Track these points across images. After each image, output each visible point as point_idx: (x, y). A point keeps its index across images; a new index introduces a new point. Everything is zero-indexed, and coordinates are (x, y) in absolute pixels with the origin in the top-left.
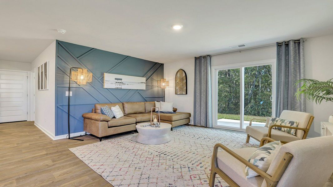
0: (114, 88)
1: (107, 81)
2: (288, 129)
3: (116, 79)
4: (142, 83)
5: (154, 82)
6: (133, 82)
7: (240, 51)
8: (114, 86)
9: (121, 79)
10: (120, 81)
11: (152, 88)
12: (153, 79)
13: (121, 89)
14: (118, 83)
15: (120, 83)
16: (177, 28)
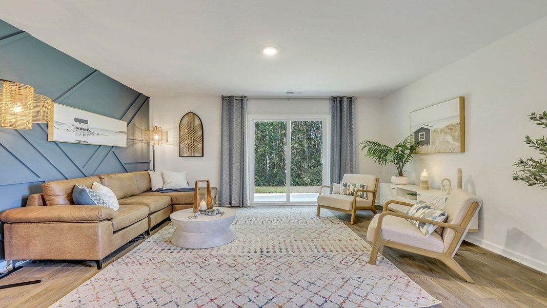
0: (73, 141)
1: (58, 122)
2: (361, 193)
3: (77, 120)
4: (121, 132)
5: (136, 132)
6: (107, 131)
7: (289, 99)
8: (72, 137)
9: (86, 122)
10: (83, 126)
11: (133, 144)
12: (135, 125)
13: (86, 145)
14: (81, 129)
15: (85, 130)
16: (270, 52)
